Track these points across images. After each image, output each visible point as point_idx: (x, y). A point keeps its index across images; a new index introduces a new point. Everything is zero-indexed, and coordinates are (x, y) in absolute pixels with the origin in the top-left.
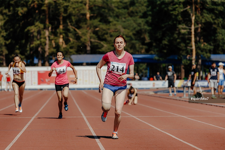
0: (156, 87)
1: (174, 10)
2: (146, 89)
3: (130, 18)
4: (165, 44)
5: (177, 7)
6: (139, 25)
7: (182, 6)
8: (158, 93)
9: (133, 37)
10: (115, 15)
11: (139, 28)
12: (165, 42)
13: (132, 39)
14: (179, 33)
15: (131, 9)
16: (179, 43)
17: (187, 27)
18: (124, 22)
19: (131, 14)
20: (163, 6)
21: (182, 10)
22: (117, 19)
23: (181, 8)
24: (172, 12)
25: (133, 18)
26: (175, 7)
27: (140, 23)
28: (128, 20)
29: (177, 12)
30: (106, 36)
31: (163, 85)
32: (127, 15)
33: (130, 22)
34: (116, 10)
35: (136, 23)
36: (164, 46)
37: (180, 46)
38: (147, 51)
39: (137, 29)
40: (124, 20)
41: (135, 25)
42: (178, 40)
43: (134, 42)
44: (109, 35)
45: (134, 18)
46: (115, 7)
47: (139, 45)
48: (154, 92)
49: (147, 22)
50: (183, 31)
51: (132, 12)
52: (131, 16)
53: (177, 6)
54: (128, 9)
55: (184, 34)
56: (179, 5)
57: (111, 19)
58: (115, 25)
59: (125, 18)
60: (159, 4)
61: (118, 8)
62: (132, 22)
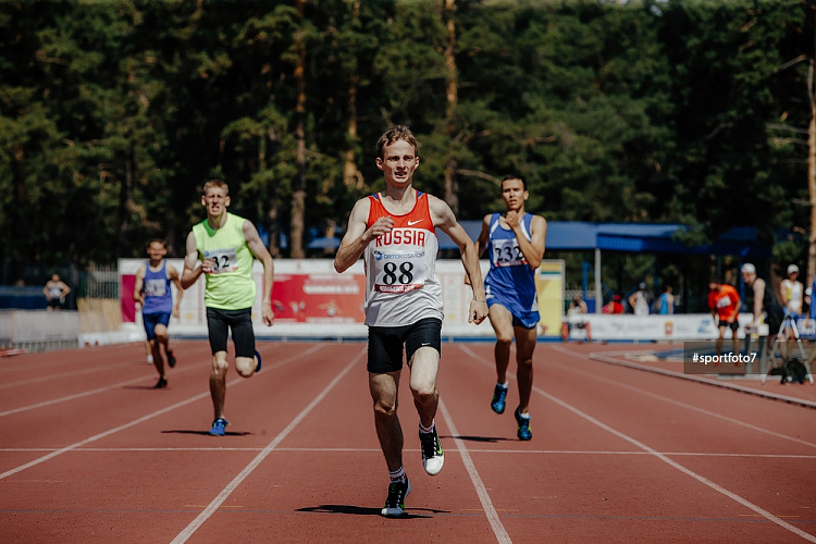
0: (676, 335)
1: (748, 66)
2: (641, 341)
3: (603, 98)
4: (717, 189)
5: (757, 59)
6: (634, 122)
7: (774, 54)
8: (670, 359)
9: (613, 163)
10: (549, 86)
11: (632, 132)
12: (715, 181)
13: (607, 171)
14: (767, 148)
15: (611, 66)
16: (766, 183)
17: (794, 130)
18: (583, 111)
19: (609, 84)
20: (711, 54)
21: (776, 69)
22: (557, 101)
23: (771, 61)
24: (739, 77)
25: (613, 97)
26: (750, 56)
27: (638, 117)
28: (595, 107)
29: (757, 76)
30: (513, 158)
31: (700, 330)
32: (594, 87)
33: (601, 112)
34: (553, 68)
35: (625, 117)
36: (712, 194)
37: (767, 194)
38: (656, 214)
39: (625, 137)
40: (580, 103)
41: (620, 123)
42: (762, 175)
43: (615, 179)
44: (523, 155)
45: (619, 102)
46: (547, 57)
47: (634, 193)
48: (655, 355)
50: (778, 143)
51: (611, 77)
52: (608, 92)
53: (758, 53)
54: (597, 68)
55: (781, 154)
56: (766, 49)
57: (534, 101)
58: (545, 120)
59: (586, 98)
60: (696, 47)
61: (557, 62)
62: (611, 111)
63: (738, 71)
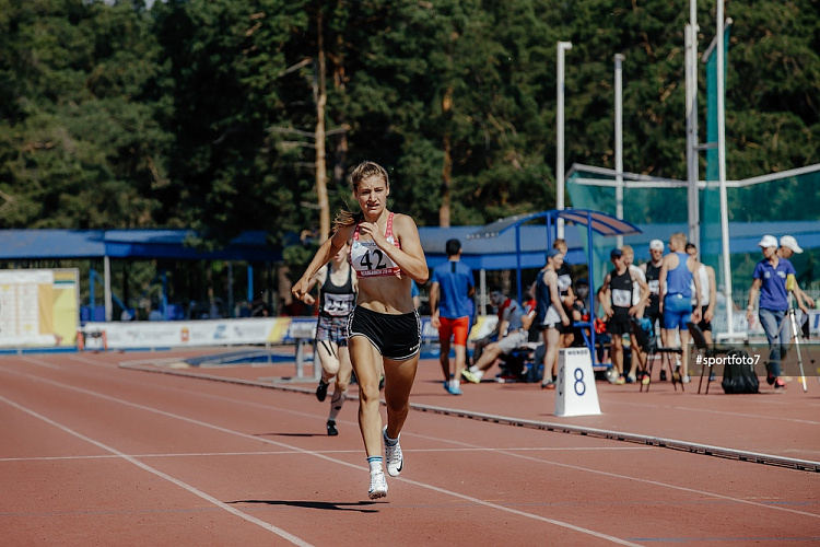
0: (192, 342)
1: (254, 71)
2: (158, 349)
3: (95, 102)
4: (224, 195)
5: (263, 63)
6: (129, 126)
7: (280, 58)
8: (203, 366)
9: (107, 168)
10: (41, 89)
11: (128, 137)
12: (223, 186)
13: (103, 177)
14: (274, 153)
15: (100, 69)
16: (275, 187)
17: (300, 133)
18: (76, 115)
19: (101, 88)
20: (216, 58)
21: (281, 74)
22: (48, 104)
23: (278, 65)
24: (246, 81)
25: (106, 101)
26: (257, 60)
27: (132, 121)
28: (88, 111)
29: (264, 80)
30: (10, 164)
31: (217, 336)
32: (85, 92)
33: (95, 116)
34: (49, 72)
35: (119, 120)
36: (218, 199)
37: (277, 198)
38: (160, 219)
39: (120, 142)
40: (74, 107)
41: (116, 129)
42: (270, 179)
43: (112, 184)
44: (21, 161)
45: (112, 104)
46: (42, 61)
47: (130, 198)
48: (186, 362)
49: (159, 116)
50: (285, 147)
51: (104, 81)
52: (101, 96)
53: (264, 57)
54: (88, 70)
55: (289, 157)
56: (272, 53)
57: (28, 105)
58: (43, 125)
59: (78, 102)
60: (200, 51)
61: (55, 68)
62: (106, 115)
63: (244, 75)
